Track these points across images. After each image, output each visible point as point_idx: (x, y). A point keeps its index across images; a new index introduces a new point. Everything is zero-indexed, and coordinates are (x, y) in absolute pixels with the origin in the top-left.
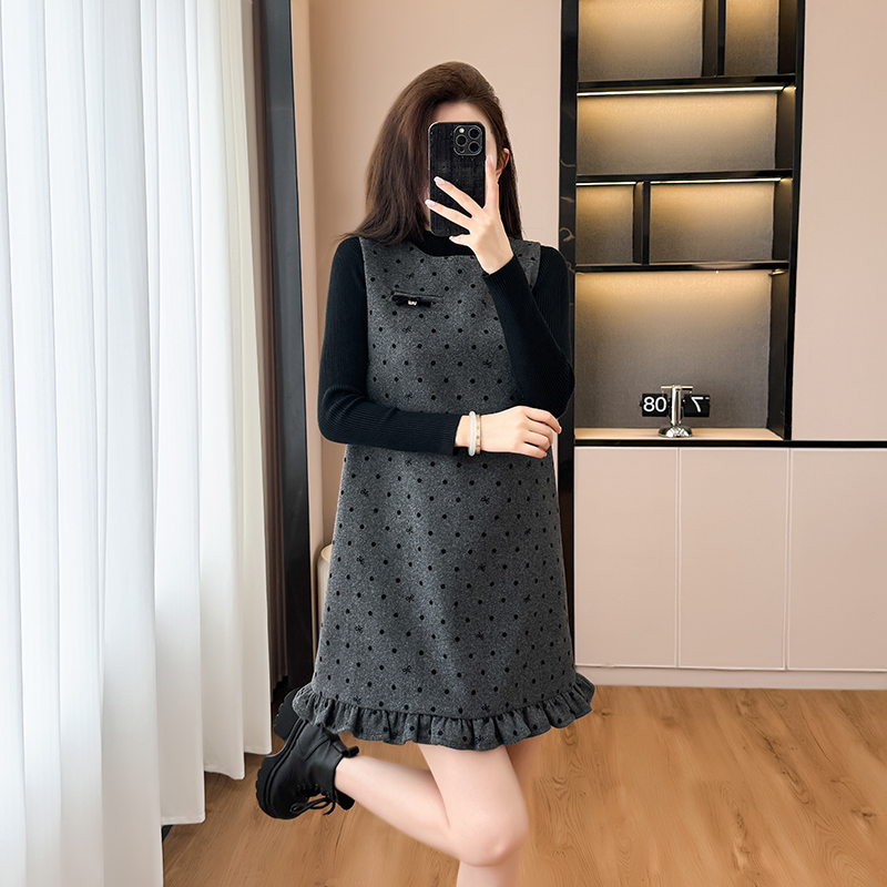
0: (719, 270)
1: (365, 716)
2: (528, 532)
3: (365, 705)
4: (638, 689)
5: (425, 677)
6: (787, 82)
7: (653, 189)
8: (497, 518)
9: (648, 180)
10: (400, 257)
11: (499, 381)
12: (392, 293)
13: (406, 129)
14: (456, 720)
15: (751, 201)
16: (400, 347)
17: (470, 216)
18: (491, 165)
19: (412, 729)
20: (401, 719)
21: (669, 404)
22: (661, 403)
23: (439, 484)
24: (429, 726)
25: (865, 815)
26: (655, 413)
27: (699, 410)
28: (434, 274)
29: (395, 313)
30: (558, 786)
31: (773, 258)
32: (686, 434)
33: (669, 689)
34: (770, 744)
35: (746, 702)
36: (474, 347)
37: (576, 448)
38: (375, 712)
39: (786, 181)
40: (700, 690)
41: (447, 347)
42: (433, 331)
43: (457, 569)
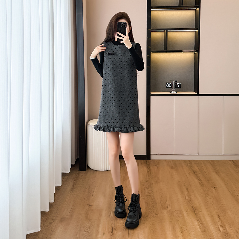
0: (183, 52)
4: (165, 160)
5: (114, 120)
6: (197, 7)
7: (168, 33)
8: (126, 91)
9: (167, 30)
11: (126, 67)
13: (113, 23)
14: (119, 127)
16: (109, 61)
17: (123, 37)
18: (128, 29)
20: (111, 128)
21: (172, 85)
22: (170, 85)
23: (116, 85)
25: (214, 188)
26: (169, 87)
27: (179, 87)
28: (116, 49)
29: (108, 56)
30: (146, 182)
31: (195, 49)
32: (176, 92)
33: (172, 160)
34: (194, 172)
35: (190, 163)
36: (122, 61)
37: (151, 96)
39: (197, 31)
40: (179, 160)
41: (117, 61)
42: (115, 58)
43: (119, 100)
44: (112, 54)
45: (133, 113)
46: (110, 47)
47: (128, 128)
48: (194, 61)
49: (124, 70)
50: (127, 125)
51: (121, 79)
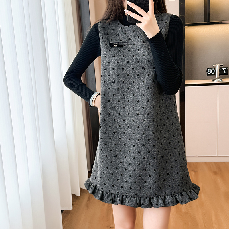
1: (105, 195)
2: (161, 132)
3: (105, 191)
5: (123, 183)
8: (149, 127)
10: (114, 28)
11: (149, 75)
12: (110, 42)
14: (135, 197)
16: (111, 63)
17: (142, 16)
19: (119, 200)
20: (116, 196)
22: (213, 71)
23: (126, 115)
24: (125, 199)
26: (211, 74)
27: (225, 73)
28: (125, 33)
29: (110, 50)
32: (221, 81)
36: (138, 62)
37: (186, 87)
38: (108, 193)
41: (128, 62)
42: (123, 56)
43: (134, 146)
44: (116, 46)
45: (163, 169)
46: (113, 30)
47: (151, 199)
49: (143, 82)
50: (150, 193)
51: (138, 101)
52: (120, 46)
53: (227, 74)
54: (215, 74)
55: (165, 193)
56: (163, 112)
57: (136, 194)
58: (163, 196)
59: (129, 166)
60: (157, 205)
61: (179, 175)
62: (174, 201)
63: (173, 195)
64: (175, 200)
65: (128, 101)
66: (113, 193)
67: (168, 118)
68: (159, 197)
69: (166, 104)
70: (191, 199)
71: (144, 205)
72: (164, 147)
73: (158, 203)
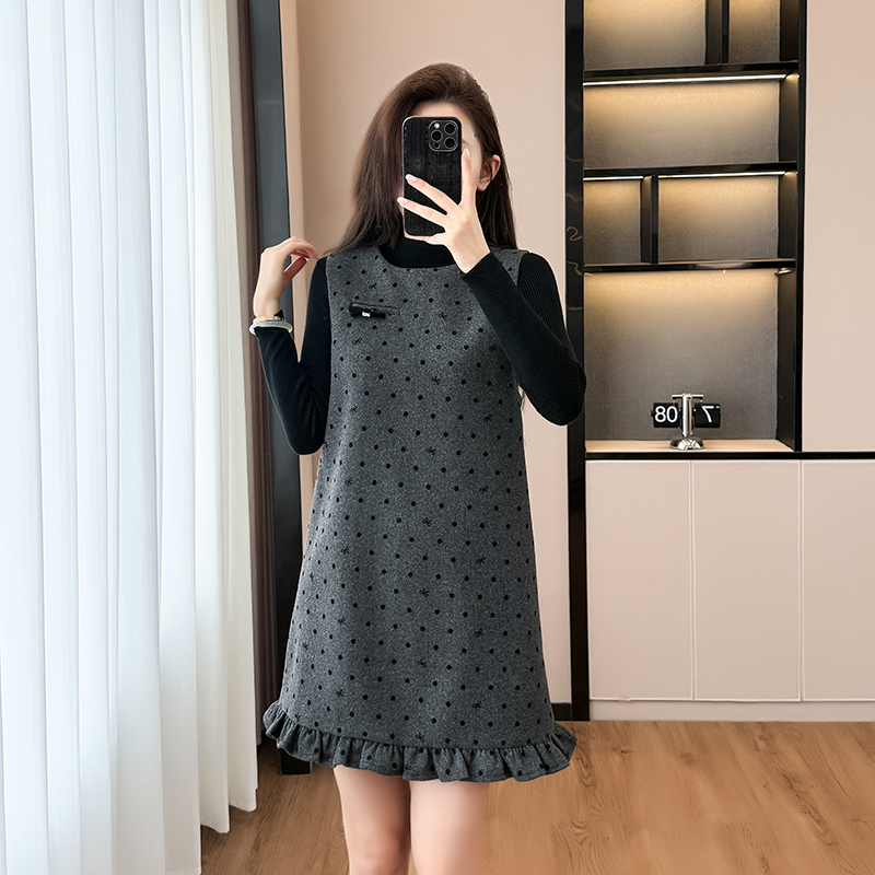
0: (727, 269)
1: (301, 735)
3: (304, 723)
4: (655, 724)
5: (357, 702)
6: (790, 69)
7: (661, 184)
8: (440, 541)
9: (656, 174)
10: (366, 267)
12: (352, 303)
15: (756, 195)
16: (347, 359)
17: (445, 213)
19: (343, 753)
20: (334, 742)
21: (681, 414)
22: (672, 412)
24: (359, 748)
26: (666, 424)
27: (710, 420)
28: (395, 285)
29: (349, 325)
30: (578, 830)
31: (779, 257)
32: (698, 446)
33: (686, 724)
34: (790, 782)
35: (765, 736)
36: (423, 362)
37: (588, 462)
38: (310, 732)
39: (791, 175)
40: (717, 724)
41: (396, 360)
42: (385, 343)
43: (396, 591)
44: (368, 315)
45: (478, 669)
46: (364, 272)
47: (434, 756)
48: (776, 306)
49: (433, 416)
50: (433, 735)
51: (416, 468)
52: (378, 315)
53: (716, 424)
54: (679, 424)
55: (476, 742)
56: (496, 508)
57: (392, 736)
58: (467, 750)
59: (377, 650)
60: (448, 776)
61: (520, 694)
62: (496, 769)
63: (496, 750)
64: (499, 765)
65: (388, 466)
66: (325, 730)
67: (508, 526)
68: (457, 750)
69: (509, 486)
70: (547, 769)
71: (411, 772)
72: (488, 608)
73: (451, 769)
